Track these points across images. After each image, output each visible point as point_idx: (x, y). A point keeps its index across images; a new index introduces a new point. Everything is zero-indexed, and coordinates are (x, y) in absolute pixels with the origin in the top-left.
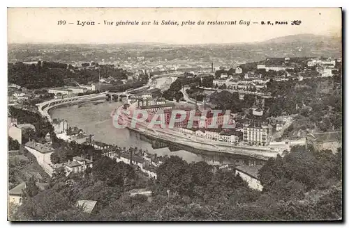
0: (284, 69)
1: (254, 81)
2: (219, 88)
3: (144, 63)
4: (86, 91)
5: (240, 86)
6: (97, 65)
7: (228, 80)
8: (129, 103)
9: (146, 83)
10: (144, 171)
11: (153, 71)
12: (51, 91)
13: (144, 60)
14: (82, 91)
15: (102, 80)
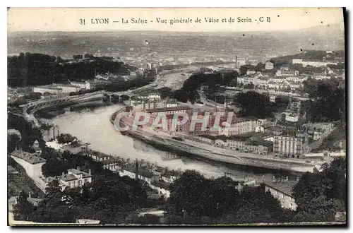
0: (325, 64)
1: (289, 79)
2: (245, 88)
3: (150, 54)
4: (79, 89)
5: (271, 86)
6: (92, 57)
7: (257, 77)
8: (132, 105)
9: (153, 80)
10: (153, 187)
11: (161, 64)
12: (37, 90)
13: (150, 51)
14: (74, 90)
15: (99, 77)
